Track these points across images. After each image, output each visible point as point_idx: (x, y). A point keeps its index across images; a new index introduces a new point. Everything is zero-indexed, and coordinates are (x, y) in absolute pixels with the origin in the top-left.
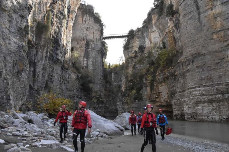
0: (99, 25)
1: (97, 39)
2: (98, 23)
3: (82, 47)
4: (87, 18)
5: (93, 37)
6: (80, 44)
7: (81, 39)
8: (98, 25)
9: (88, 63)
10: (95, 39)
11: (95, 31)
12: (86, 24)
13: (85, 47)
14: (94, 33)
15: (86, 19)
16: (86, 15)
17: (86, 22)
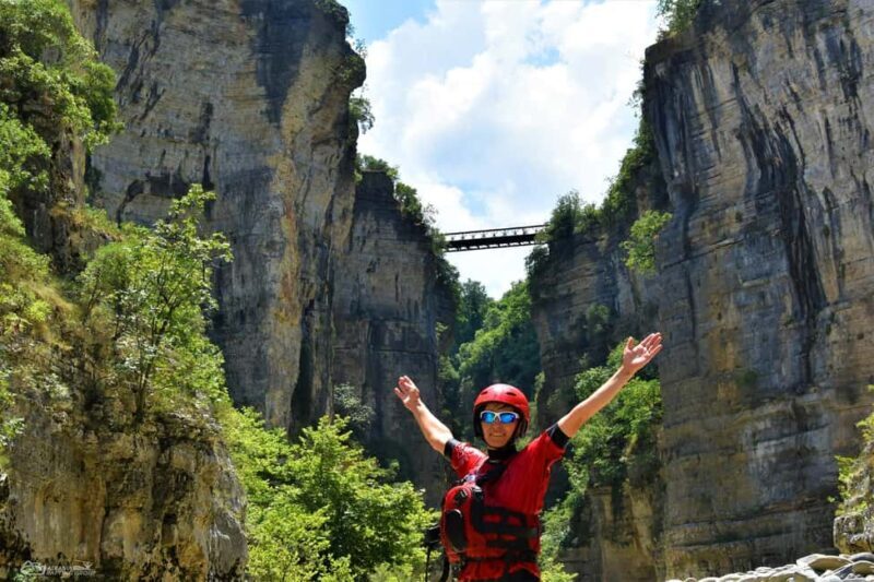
0: (418, 248)
1: (413, 304)
2: (411, 240)
3: (355, 346)
4: (368, 227)
5: (394, 295)
6: (348, 335)
7: (348, 312)
8: (412, 247)
9: (382, 409)
10: (405, 305)
11: (400, 270)
12: (366, 249)
13: (369, 347)
14: (397, 279)
15: (364, 229)
16: (365, 215)
17: (364, 242)
